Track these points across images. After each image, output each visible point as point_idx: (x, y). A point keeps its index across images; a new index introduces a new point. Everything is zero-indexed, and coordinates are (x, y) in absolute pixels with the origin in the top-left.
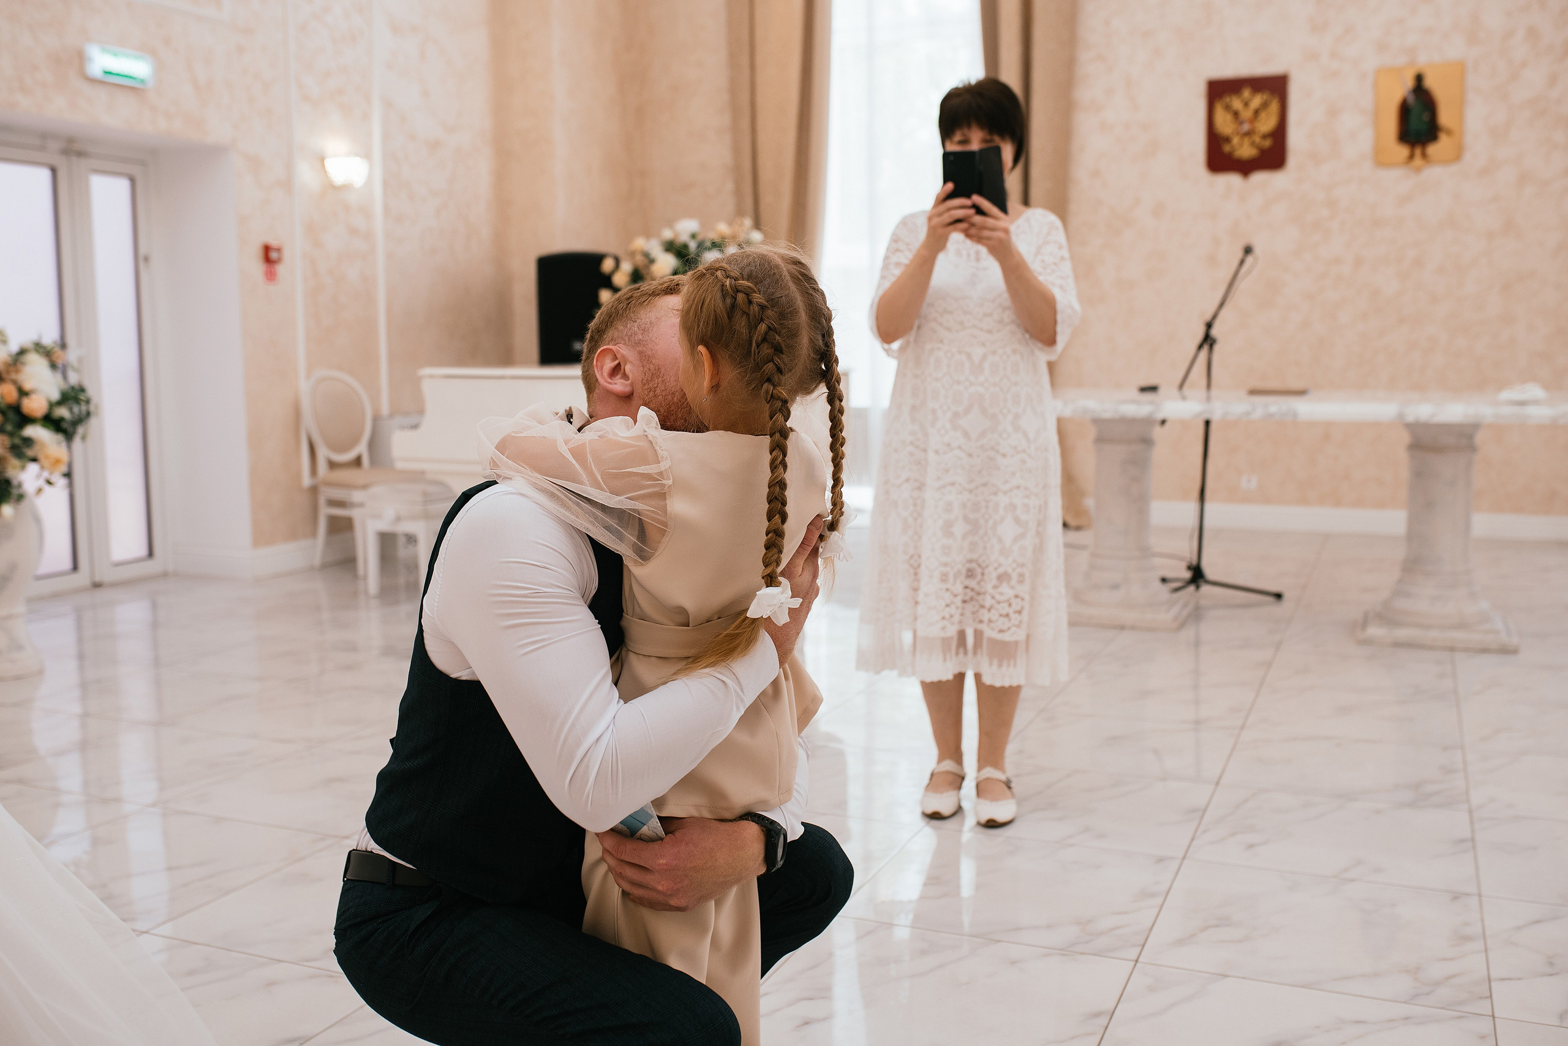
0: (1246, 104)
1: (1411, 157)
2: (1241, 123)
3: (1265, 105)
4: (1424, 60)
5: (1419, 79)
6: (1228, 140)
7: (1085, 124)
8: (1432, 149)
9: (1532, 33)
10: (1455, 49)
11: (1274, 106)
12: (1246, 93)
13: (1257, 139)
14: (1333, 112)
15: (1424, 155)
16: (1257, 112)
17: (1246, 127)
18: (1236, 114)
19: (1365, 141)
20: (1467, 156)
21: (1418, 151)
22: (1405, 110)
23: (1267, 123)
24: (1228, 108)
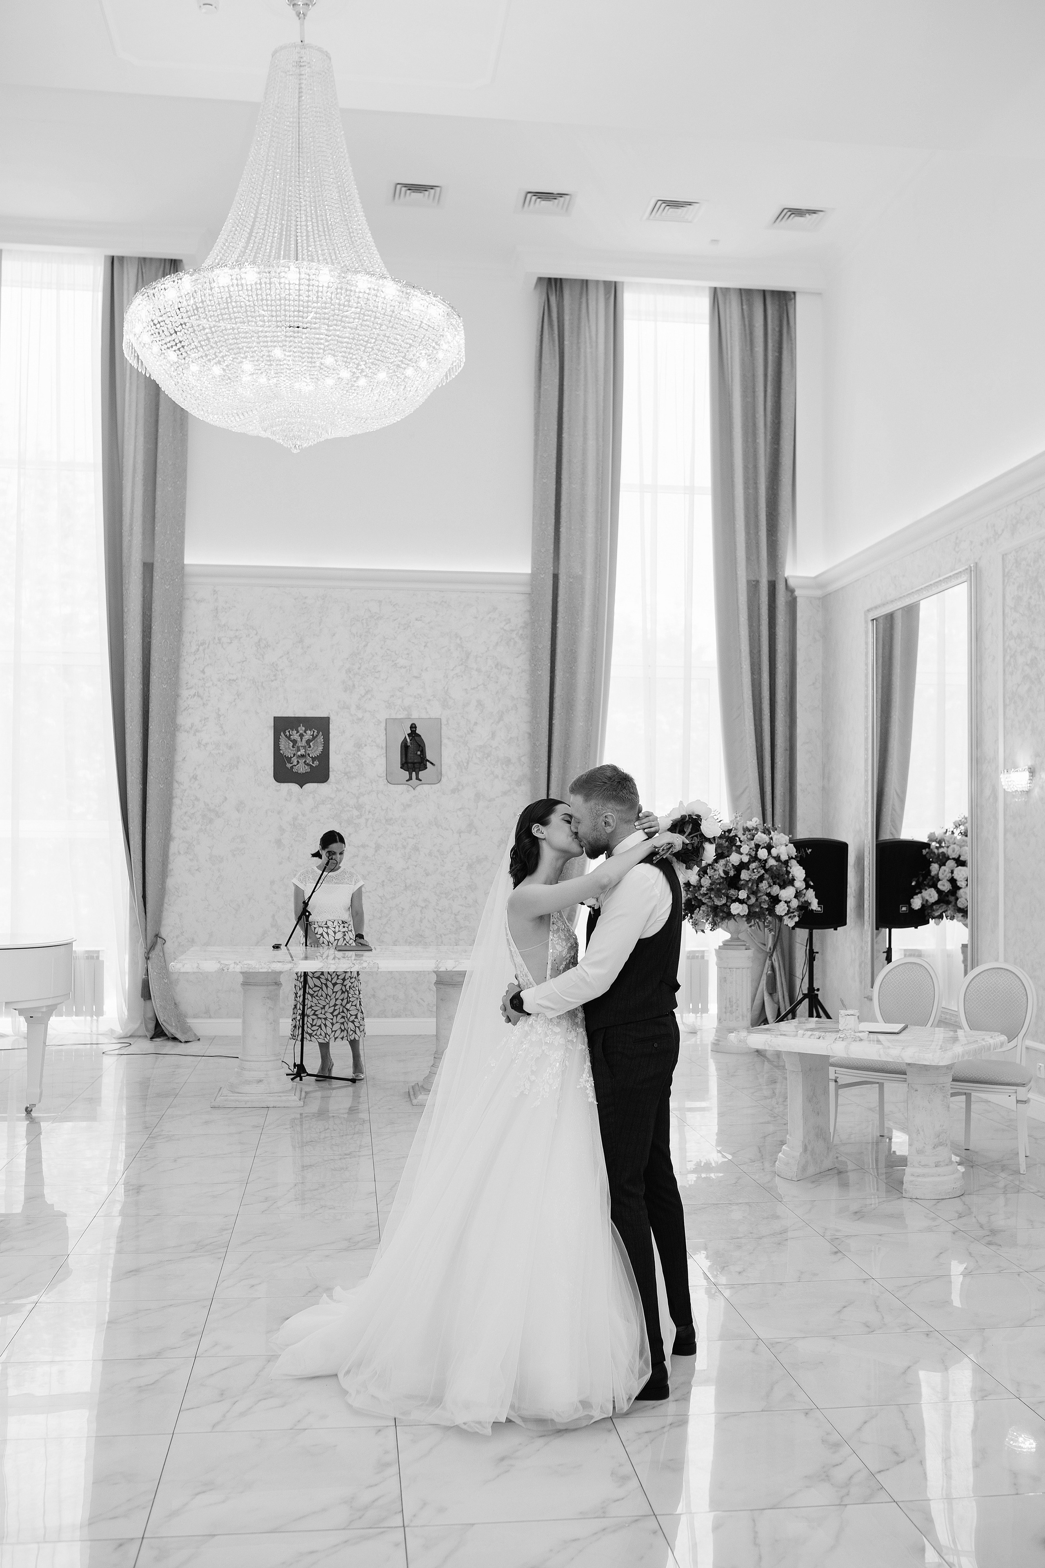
0: (301, 736)
1: (411, 778)
2: (299, 750)
3: (314, 738)
4: (416, 716)
5: (413, 727)
6: (289, 759)
7: (185, 742)
8: (422, 774)
9: (480, 703)
10: (435, 711)
11: (320, 739)
12: (301, 729)
13: (309, 761)
14: (359, 746)
15: (417, 778)
16: (308, 742)
17: (302, 752)
18: (295, 742)
19: (380, 766)
20: (444, 779)
21: (414, 773)
22: (405, 747)
23: (316, 750)
24: (289, 738)
